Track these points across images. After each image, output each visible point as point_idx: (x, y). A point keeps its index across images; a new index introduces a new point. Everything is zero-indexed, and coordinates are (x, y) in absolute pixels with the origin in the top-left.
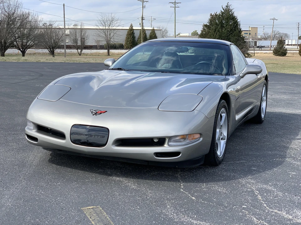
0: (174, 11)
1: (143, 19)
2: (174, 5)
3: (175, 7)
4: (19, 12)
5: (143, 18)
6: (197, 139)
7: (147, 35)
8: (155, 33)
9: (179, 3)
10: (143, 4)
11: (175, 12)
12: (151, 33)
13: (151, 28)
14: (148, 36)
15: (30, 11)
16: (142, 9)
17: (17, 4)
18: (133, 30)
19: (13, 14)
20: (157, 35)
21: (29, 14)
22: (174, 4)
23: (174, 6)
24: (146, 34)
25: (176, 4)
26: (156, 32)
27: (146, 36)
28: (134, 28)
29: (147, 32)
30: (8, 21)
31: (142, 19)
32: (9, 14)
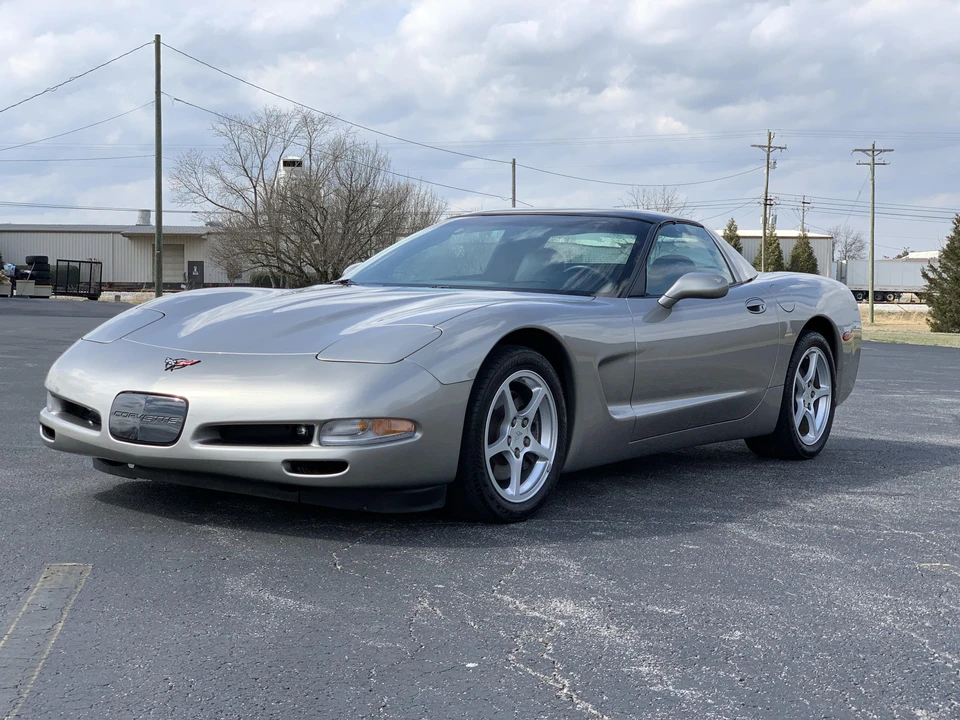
0: (870, 177)
1: (767, 203)
2: (871, 158)
3: (874, 164)
4: (380, 184)
5: (766, 200)
6: (407, 435)
7: (784, 255)
8: (809, 248)
9: (885, 151)
10: (768, 155)
11: (873, 179)
12: (796, 248)
13: (795, 233)
14: (787, 260)
15: (411, 182)
16: (766, 171)
17: (373, 161)
18: (739, 237)
19: (363, 190)
20: (815, 254)
21: (408, 191)
22: (870, 153)
23: (870, 160)
24: (780, 252)
25: (876, 153)
26: (812, 244)
27: (780, 257)
28: (740, 233)
29: (783, 245)
30: (348, 209)
31: (766, 205)
32: (350, 191)
